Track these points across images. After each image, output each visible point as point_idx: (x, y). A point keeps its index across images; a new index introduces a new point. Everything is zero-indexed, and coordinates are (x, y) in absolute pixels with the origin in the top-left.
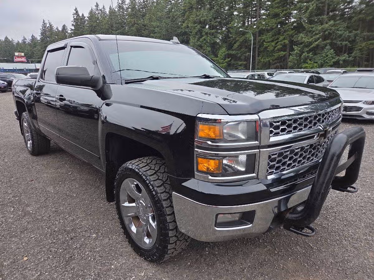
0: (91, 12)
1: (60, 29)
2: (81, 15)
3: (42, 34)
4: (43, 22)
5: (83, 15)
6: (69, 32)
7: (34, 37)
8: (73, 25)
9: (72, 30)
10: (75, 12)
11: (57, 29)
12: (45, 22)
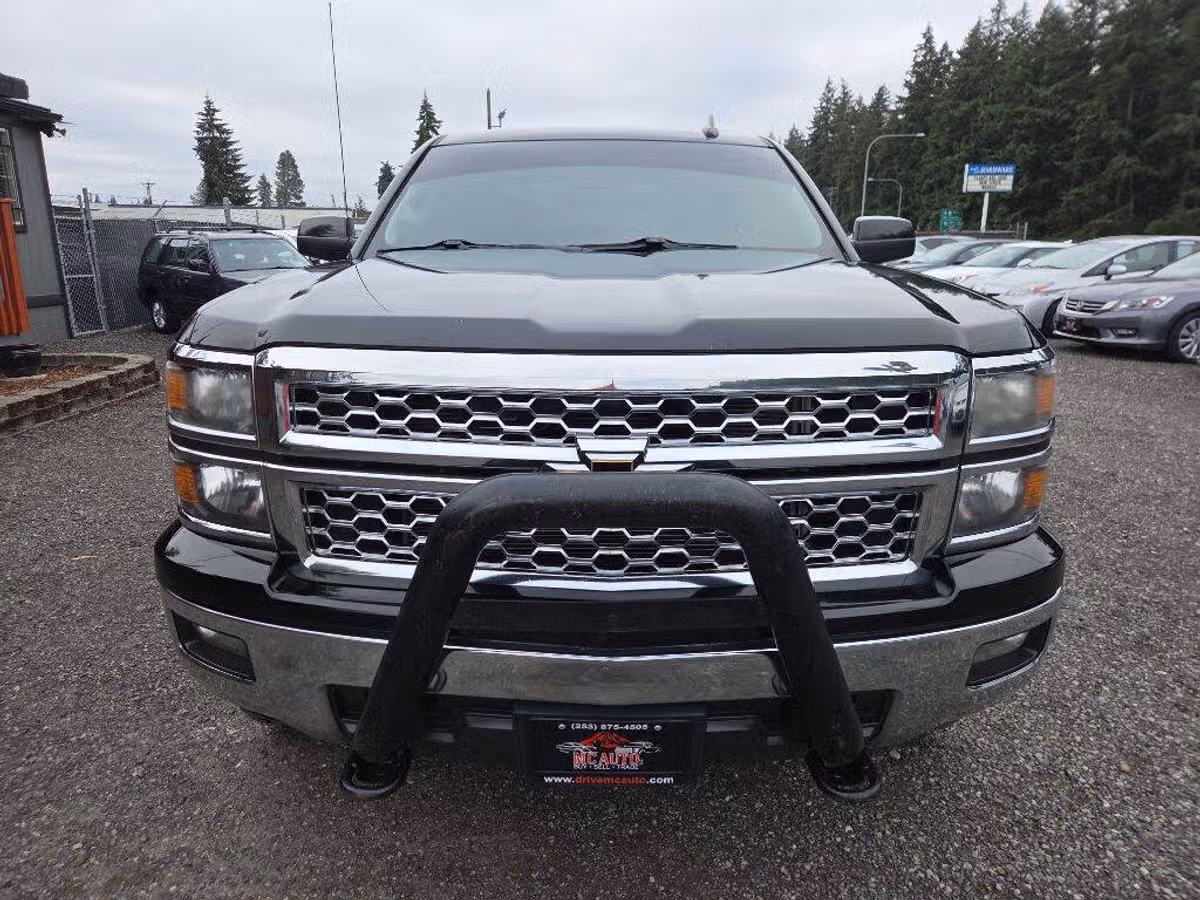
0: (974, 35)
1: (868, 102)
2: (938, 48)
3: (816, 123)
4: (828, 86)
5: (945, 47)
6: (892, 107)
7: (797, 133)
8: (907, 84)
9: (901, 99)
10: (924, 41)
11: (859, 103)
12: (830, 86)
